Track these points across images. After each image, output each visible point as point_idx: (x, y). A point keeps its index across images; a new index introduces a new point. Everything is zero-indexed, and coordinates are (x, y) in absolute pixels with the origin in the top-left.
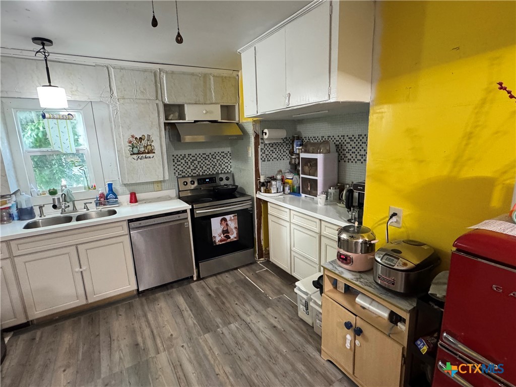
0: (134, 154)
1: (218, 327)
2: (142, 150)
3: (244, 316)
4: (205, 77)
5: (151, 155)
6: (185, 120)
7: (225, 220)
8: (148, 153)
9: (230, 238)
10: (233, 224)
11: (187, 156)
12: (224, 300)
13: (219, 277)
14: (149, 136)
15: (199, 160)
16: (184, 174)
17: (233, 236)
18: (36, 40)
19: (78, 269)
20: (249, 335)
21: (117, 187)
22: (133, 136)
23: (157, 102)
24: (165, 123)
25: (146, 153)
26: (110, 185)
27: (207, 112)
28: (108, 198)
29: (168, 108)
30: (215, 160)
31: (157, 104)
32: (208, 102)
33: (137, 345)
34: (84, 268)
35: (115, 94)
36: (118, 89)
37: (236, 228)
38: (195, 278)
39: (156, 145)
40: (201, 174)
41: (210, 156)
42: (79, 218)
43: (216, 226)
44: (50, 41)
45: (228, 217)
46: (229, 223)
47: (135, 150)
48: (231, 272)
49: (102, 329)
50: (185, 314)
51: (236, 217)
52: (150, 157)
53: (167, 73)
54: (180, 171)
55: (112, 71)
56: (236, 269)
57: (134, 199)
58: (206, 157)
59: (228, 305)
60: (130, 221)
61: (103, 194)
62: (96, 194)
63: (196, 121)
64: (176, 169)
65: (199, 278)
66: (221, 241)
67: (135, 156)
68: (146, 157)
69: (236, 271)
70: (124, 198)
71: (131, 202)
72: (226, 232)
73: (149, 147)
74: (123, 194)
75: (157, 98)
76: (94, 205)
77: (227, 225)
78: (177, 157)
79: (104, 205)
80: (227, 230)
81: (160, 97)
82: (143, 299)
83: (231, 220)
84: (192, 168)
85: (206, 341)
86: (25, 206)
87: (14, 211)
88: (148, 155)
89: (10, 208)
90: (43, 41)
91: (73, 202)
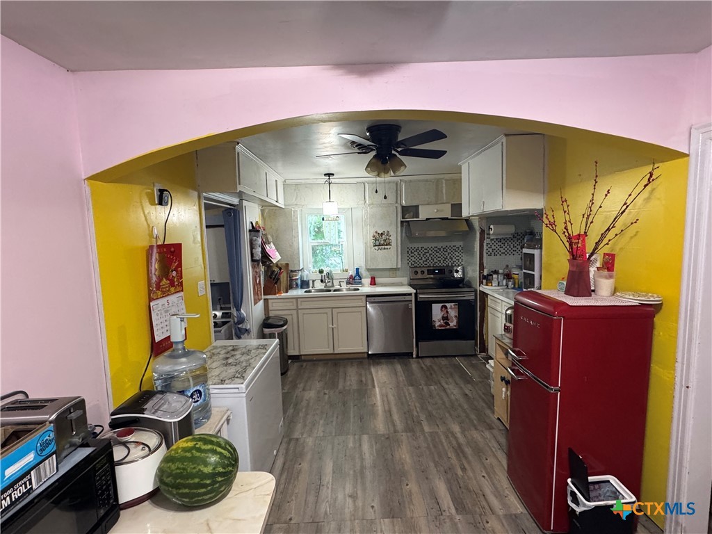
0: (376, 246)
1: (421, 385)
2: (382, 242)
3: (444, 384)
4: (438, 182)
5: (388, 247)
6: (418, 218)
7: (446, 307)
8: (386, 245)
9: (449, 325)
10: (453, 312)
11: (420, 249)
12: (433, 373)
13: (436, 359)
14: (388, 232)
15: (430, 252)
16: (416, 265)
17: (453, 324)
18: (325, 175)
19: (331, 326)
20: (443, 394)
21: (363, 272)
22: (376, 232)
23: (397, 205)
24: (401, 221)
25: (384, 245)
26: (357, 269)
27: (438, 211)
28: (355, 280)
29: (405, 210)
30: (446, 253)
31: (396, 207)
32: (440, 202)
33: (362, 381)
34: (335, 326)
35: (367, 201)
36: (369, 197)
37: (456, 316)
38: (414, 356)
39: (393, 239)
40: (432, 265)
41: (442, 250)
42: (335, 291)
43: (437, 312)
44: (333, 174)
45: (448, 305)
46: (449, 310)
47: (377, 243)
48: (449, 358)
49: (341, 370)
50: (399, 374)
51: (457, 306)
52: (387, 249)
53: (406, 182)
54: (413, 261)
55: (367, 185)
56: (455, 356)
57: (373, 283)
58: (437, 250)
59: (434, 376)
60: (368, 296)
61: (352, 275)
62: (347, 275)
63: (427, 219)
64: (410, 260)
65: (418, 357)
66: (440, 326)
67: (376, 248)
68: (384, 249)
69: (453, 358)
70: (366, 281)
71: (371, 284)
72: (446, 318)
73: (387, 241)
74: (366, 278)
75: (397, 202)
76: (345, 282)
77: (447, 312)
78: (411, 250)
79: (352, 284)
80: (447, 317)
81: (399, 202)
82: (371, 361)
83: (451, 308)
84: (424, 259)
85: (408, 390)
86: (305, 279)
87: (299, 282)
88: (386, 247)
89: (297, 279)
90: (329, 175)
91: (333, 279)
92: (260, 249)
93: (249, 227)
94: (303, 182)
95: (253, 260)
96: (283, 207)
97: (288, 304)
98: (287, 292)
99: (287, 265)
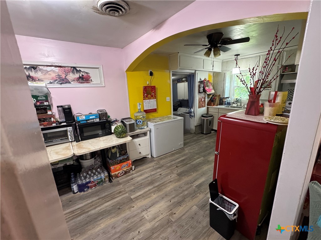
5: (270, 89)
6: (295, 72)
8: (269, 88)
14: (270, 81)
18: (235, 55)
24: (281, 74)
25: (267, 88)
29: (285, 68)
31: (278, 67)
36: (262, 63)
39: (273, 84)
44: (239, 55)
47: (263, 87)
52: (269, 89)
53: (287, 51)
54: (291, 97)
55: (261, 56)
64: (289, 96)
68: (267, 89)
78: (291, 91)
81: (280, 63)
86: (228, 102)
87: (226, 103)
88: (268, 89)
89: (225, 101)
90: (237, 55)
91: (241, 103)
92: (203, 88)
93: (199, 80)
94: (230, 60)
95: (199, 92)
96: (221, 72)
97: (215, 110)
98: (217, 106)
99: (220, 95)
